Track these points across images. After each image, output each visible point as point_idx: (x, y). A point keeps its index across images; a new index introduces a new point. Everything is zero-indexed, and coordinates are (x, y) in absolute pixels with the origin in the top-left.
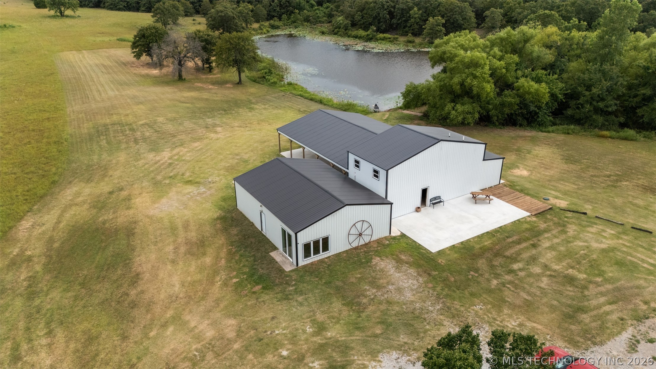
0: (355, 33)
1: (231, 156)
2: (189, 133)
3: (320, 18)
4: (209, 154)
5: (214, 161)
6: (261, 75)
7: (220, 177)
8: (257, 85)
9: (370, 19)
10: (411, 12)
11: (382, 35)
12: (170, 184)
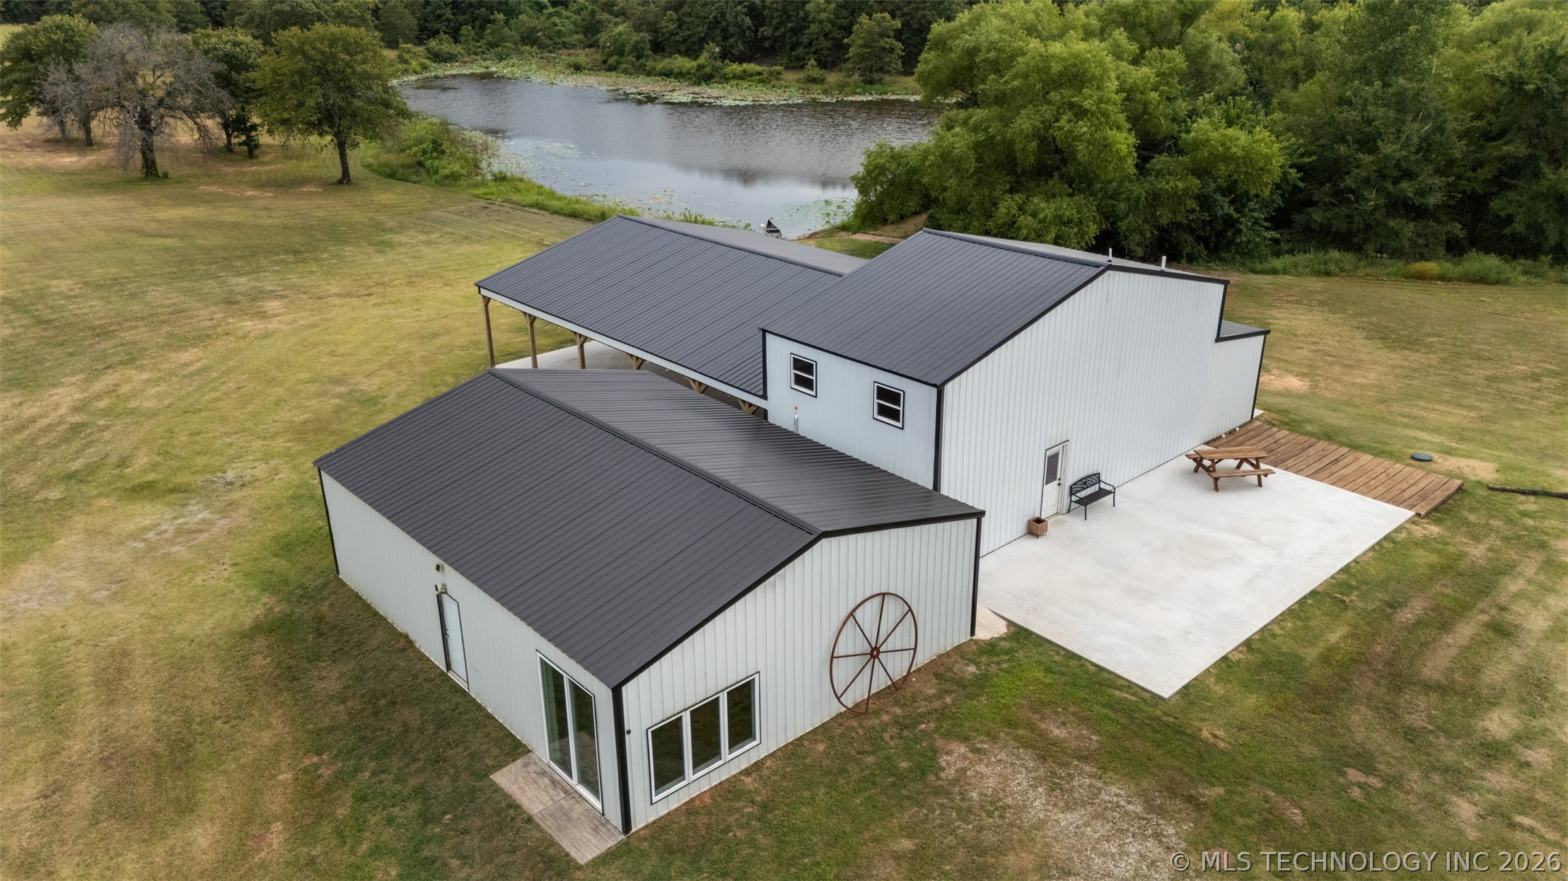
0: (663, 64)
1: (313, 388)
2: (164, 322)
3: (564, 35)
4: (232, 385)
5: (250, 408)
6: (409, 161)
7: (273, 463)
8: (400, 187)
10: (808, 7)
11: (736, 68)
12: (65, 504)
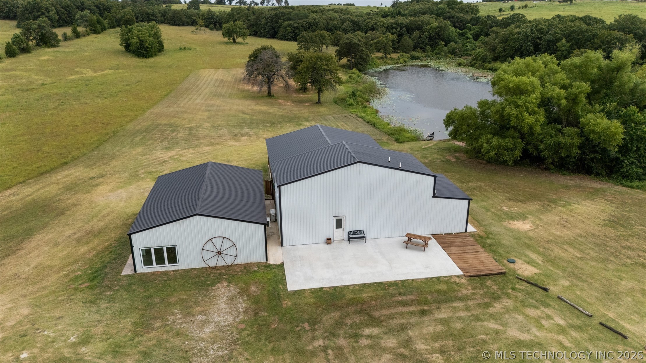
0: (491, 65)
2: (214, 138)
9: (511, 52)
10: (558, 44)
